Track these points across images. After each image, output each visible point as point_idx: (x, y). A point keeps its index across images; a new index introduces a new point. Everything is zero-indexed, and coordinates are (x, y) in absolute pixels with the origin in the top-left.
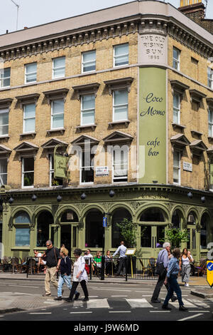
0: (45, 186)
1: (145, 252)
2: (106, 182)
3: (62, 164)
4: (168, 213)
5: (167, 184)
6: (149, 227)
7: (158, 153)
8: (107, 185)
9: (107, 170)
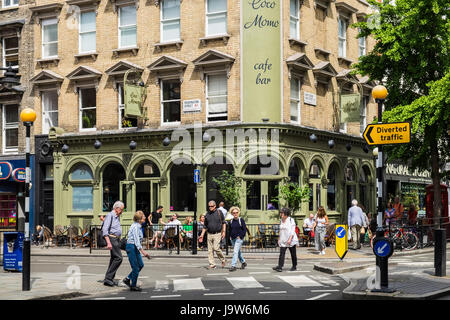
0: (112, 127)
1: (251, 216)
2: (198, 122)
3: (135, 96)
4: (283, 162)
5: (282, 123)
6: (258, 182)
7: (269, 80)
9: (199, 104)
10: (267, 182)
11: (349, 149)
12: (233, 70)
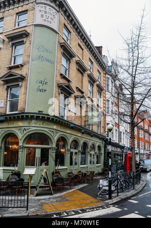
7: (45, 90)
9: (3, 103)
10: (40, 149)
12: (24, 84)
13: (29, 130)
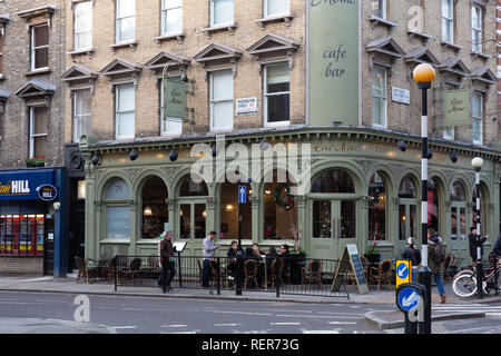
0: (152, 134)
1: (319, 247)
2: (253, 126)
3: (178, 95)
4: (361, 178)
5: (360, 126)
6: (328, 203)
7: (342, 71)
8: (255, 130)
9: (255, 103)
10: (339, 202)
11: (454, 160)
12: (298, 60)
13: (317, 163)
